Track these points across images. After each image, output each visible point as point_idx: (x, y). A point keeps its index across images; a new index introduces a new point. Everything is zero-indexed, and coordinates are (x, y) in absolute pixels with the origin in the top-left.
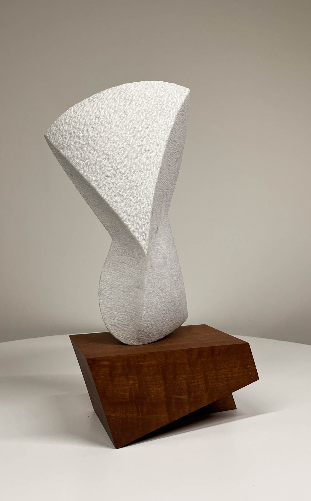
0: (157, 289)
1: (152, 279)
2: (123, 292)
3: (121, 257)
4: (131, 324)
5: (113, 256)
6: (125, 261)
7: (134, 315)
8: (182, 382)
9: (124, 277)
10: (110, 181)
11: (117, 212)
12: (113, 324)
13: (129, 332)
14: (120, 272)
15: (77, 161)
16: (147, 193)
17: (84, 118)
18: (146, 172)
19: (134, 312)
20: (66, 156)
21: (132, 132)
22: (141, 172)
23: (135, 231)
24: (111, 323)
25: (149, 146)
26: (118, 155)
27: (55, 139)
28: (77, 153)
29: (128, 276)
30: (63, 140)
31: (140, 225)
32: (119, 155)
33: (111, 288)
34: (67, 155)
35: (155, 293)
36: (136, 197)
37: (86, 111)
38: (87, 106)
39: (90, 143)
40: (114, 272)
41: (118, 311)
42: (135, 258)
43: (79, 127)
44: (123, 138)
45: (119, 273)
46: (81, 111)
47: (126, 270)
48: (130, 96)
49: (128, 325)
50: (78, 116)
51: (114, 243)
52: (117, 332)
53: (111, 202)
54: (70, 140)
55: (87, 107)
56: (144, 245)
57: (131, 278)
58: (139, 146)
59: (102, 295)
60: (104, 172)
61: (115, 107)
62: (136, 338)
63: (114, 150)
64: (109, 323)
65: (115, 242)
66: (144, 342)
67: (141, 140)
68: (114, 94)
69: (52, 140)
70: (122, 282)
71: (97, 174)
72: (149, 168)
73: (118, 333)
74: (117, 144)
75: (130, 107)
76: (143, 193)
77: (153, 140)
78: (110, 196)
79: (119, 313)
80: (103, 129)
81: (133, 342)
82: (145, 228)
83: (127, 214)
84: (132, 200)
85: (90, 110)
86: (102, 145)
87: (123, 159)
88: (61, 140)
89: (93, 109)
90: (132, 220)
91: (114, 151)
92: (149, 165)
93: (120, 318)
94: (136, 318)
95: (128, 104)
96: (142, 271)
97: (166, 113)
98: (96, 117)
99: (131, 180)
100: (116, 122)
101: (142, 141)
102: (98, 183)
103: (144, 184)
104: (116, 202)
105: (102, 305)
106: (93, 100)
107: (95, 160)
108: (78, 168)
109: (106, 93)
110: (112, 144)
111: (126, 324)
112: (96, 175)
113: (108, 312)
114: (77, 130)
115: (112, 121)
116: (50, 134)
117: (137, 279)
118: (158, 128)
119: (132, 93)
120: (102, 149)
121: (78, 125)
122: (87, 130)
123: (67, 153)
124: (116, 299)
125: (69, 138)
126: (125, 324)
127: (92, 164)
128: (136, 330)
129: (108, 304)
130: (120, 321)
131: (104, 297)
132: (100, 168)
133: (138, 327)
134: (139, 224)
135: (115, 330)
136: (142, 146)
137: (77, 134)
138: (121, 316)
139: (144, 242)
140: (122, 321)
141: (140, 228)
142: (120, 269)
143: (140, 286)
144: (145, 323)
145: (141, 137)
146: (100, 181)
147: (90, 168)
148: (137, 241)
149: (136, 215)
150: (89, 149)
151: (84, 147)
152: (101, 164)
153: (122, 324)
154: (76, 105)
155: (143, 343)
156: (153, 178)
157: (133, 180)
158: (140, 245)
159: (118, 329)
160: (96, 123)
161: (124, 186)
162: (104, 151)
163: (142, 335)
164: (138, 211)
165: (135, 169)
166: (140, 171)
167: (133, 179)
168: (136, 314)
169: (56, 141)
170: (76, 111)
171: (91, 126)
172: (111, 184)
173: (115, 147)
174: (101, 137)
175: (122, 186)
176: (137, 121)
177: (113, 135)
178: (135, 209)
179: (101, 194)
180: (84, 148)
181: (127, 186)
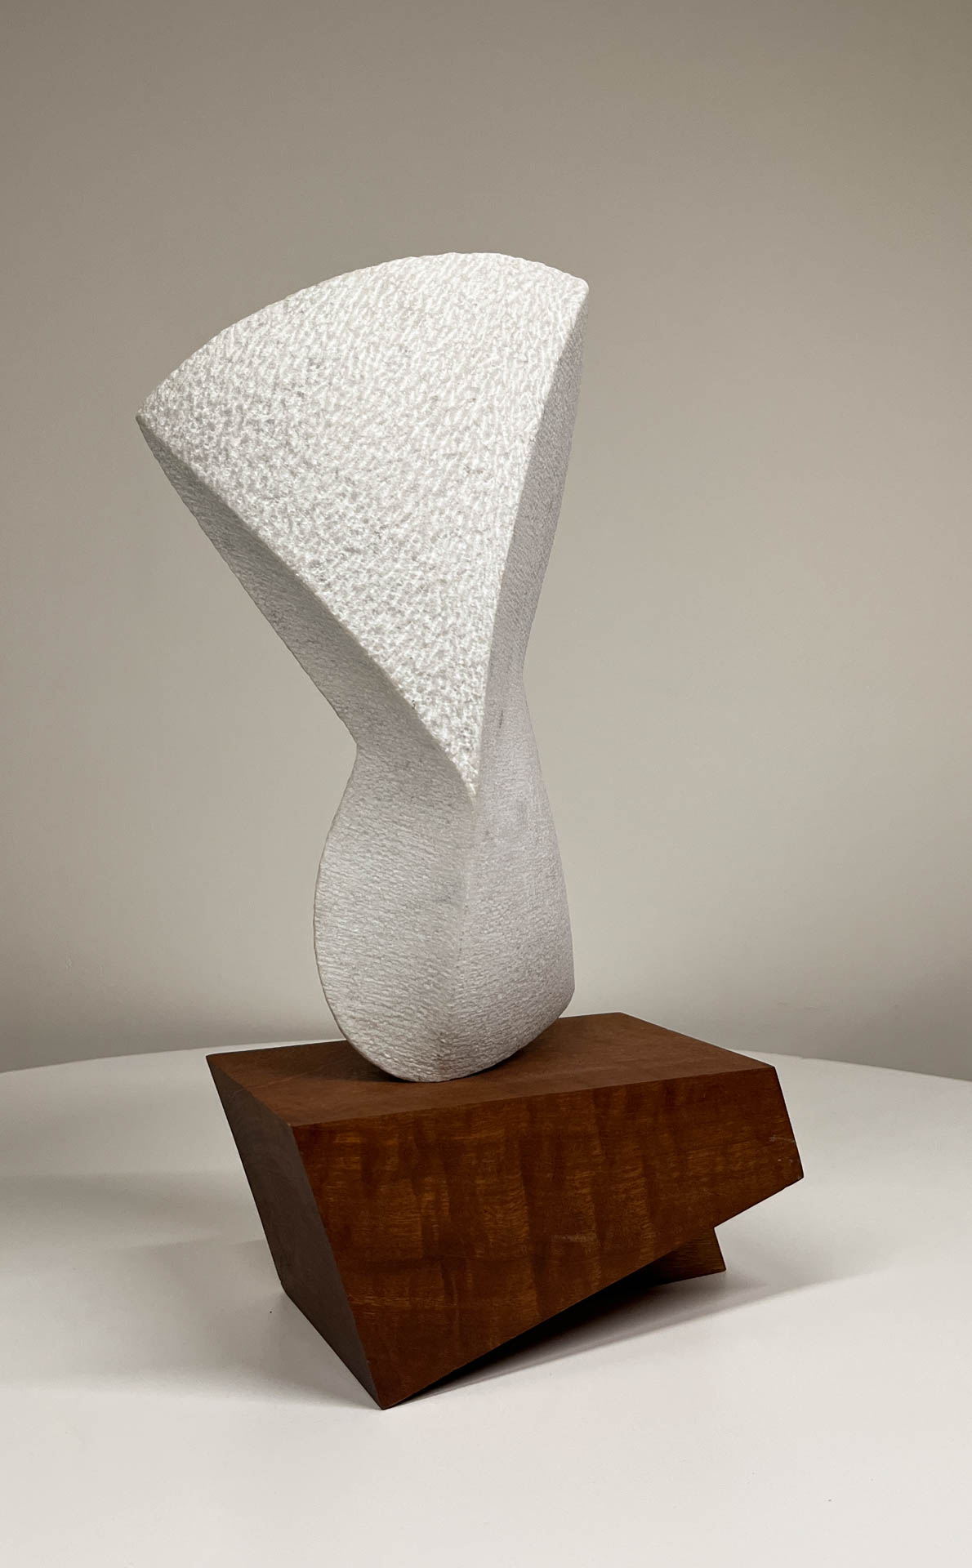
0: (499, 905)
1: (487, 874)
2: (392, 916)
3: (386, 804)
4: (419, 1015)
5: (361, 803)
6: (400, 817)
7: (428, 987)
8: (579, 1192)
9: (396, 869)
10: (361, 565)
11: (381, 662)
12: (362, 1016)
13: (409, 1040)
14: (384, 853)
15: (252, 502)
16: (474, 603)
17: (272, 364)
18: (473, 539)
19: (429, 978)
20: (215, 482)
21: (428, 413)
22: (457, 539)
23: (438, 723)
24: (353, 1014)
25: (481, 459)
26: (384, 483)
27: (175, 429)
28: (250, 477)
29: (410, 864)
30: (203, 434)
31: (454, 705)
32: (389, 483)
33: (354, 904)
34: (217, 481)
35: (493, 918)
36: (443, 614)
37: (278, 343)
38: (279, 326)
39: (294, 444)
40: (364, 852)
41: (377, 974)
42: (436, 807)
43: (256, 391)
44: (400, 429)
45: (380, 854)
46: (259, 342)
47: (404, 846)
48: (415, 300)
49: (409, 1018)
50: (253, 356)
51: (366, 760)
52: (371, 1042)
53: (362, 632)
54: (228, 434)
55: (280, 330)
56: (466, 768)
57: (419, 870)
58: (449, 457)
59: (325, 925)
60: (340, 534)
61: (371, 333)
62: (433, 1058)
63: (371, 467)
64: (346, 1015)
65: (370, 757)
66: (456, 1072)
67: (454, 437)
68: (366, 291)
69: (165, 430)
70: (392, 883)
71: (318, 544)
72: (481, 526)
73: (376, 1045)
74: (382, 450)
75: (417, 333)
76: (464, 603)
77: (493, 437)
78: (359, 613)
79: (379, 980)
80: (334, 401)
81: (424, 1071)
82: (470, 714)
83: (414, 670)
84: (429, 626)
85: (292, 340)
86: (333, 450)
87: (399, 496)
88: (194, 431)
89: (302, 336)
90: (429, 689)
91: (370, 471)
92: (482, 515)
93: (382, 998)
94: (435, 995)
95: (410, 322)
96: (458, 847)
97: (526, 355)
98: (311, 364)
99: (425, 563)
100: (376, 382)
101: (458, 441)
102: (321, 572)
103: (465, 576)
104: (378, 630)
105: (323, 957)
106: (297, 307)
107: (310, 498)
108: (255, 524)
109: (339, 286)
110: (365, 447)
111: (403, 1015)
112: (316, 546)
113: (345, 979)
114: (250, 400)
115: (362, 377)
116: (159, 411)
117: (441, 873)
118: (504, 401)
119: (420, 291)
120: (333, 465)
121: (252, 384)
122: (283, 402)
123: (218, 476)
124: (371, 938)
125: (221, 425)
126: (399, 1016)
127: (301, 510)
128: (435, 1033)
129: (344, 953)
130: (381, 1007)
131: (330, 931)
132: (326, 522)
133: (442, 1023)
134: (450, 701)
135: (366, 1034)
136: (457, 457)
137: (249, 416)
138: (388, 991)
139: (465, 757)
140: (389, 1008)
141: (455, 714)
142: (385, 842)
143: (452, 897)
144: (465, 1010)
145: (454, 428)
146: (326, 564)
147: (295, 524)
148: (446, 754)
149: (442, 674)
150: (292, 461)
151: (274, 457)
152: (331, 511)
153: (389, 1017)
154: (242, 324)
155: (456, 1075)
156: (493, 558)
157: (431, 562)
158: (452, 766)
159: (377, 1032)
160: (312, 381)
161: (406, 582)
162: (341, 470)
163: (454, 1050)
164: (447, 660)
165: (437, 528)
166: (453, 535)
167: (434, 560)
168: (436, 982)
169: (180, 435)
170: (244, 341)
171: (297, 389)
172: (361, 576)
173: (374, 458)
174: (328, 425)
175: (398, 581)
176: (441, 378)
177: (369, 421)
178: (437, 653)
179: (332, 607)
180: (275, 460)
181: (413, 582)
